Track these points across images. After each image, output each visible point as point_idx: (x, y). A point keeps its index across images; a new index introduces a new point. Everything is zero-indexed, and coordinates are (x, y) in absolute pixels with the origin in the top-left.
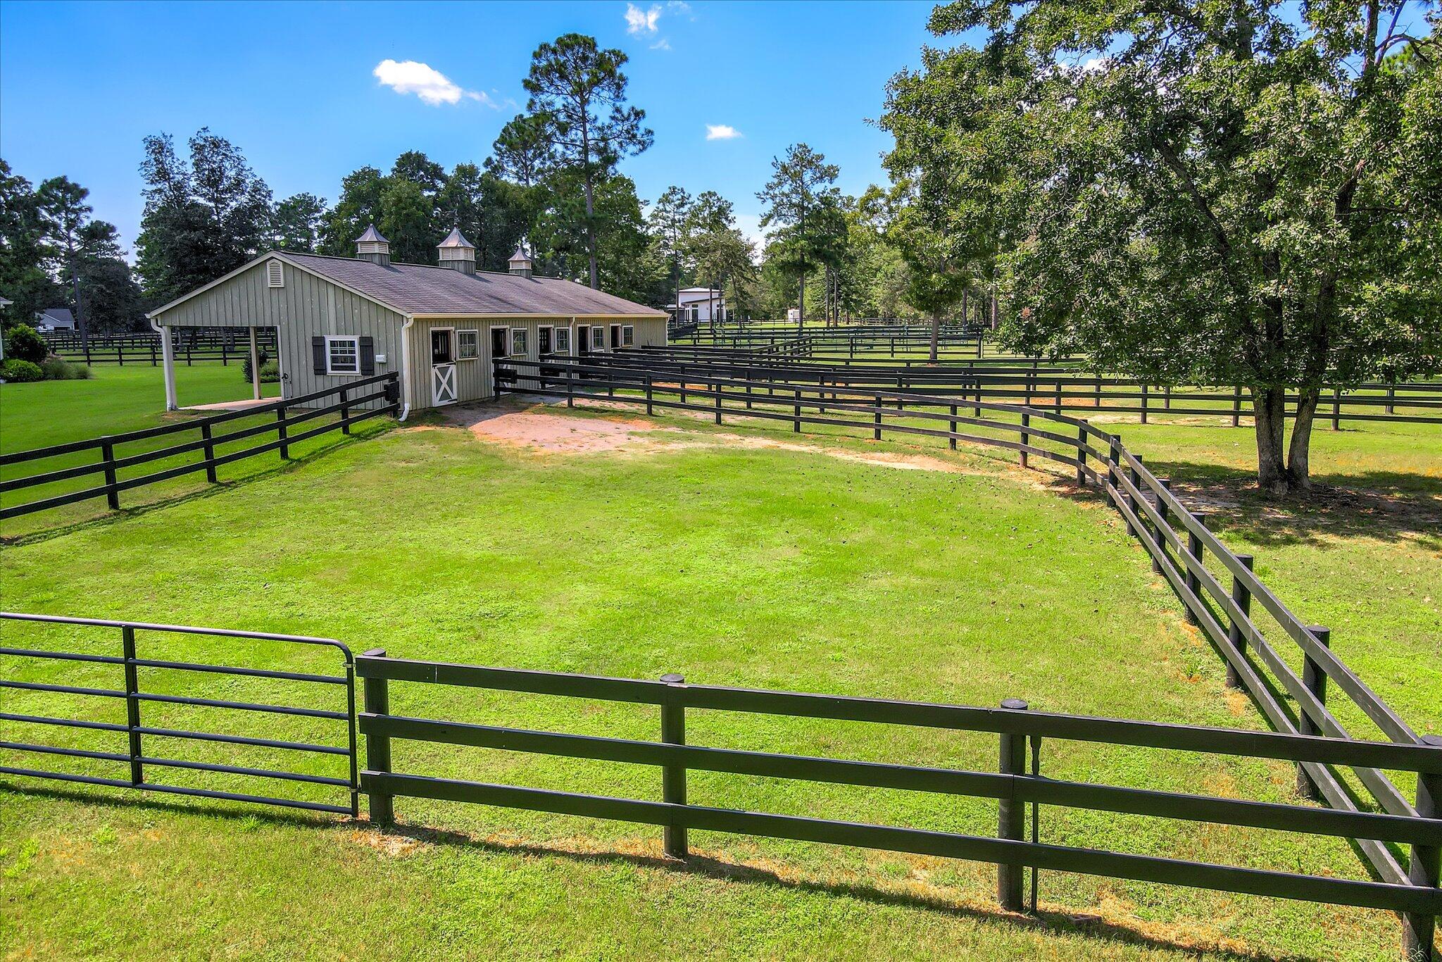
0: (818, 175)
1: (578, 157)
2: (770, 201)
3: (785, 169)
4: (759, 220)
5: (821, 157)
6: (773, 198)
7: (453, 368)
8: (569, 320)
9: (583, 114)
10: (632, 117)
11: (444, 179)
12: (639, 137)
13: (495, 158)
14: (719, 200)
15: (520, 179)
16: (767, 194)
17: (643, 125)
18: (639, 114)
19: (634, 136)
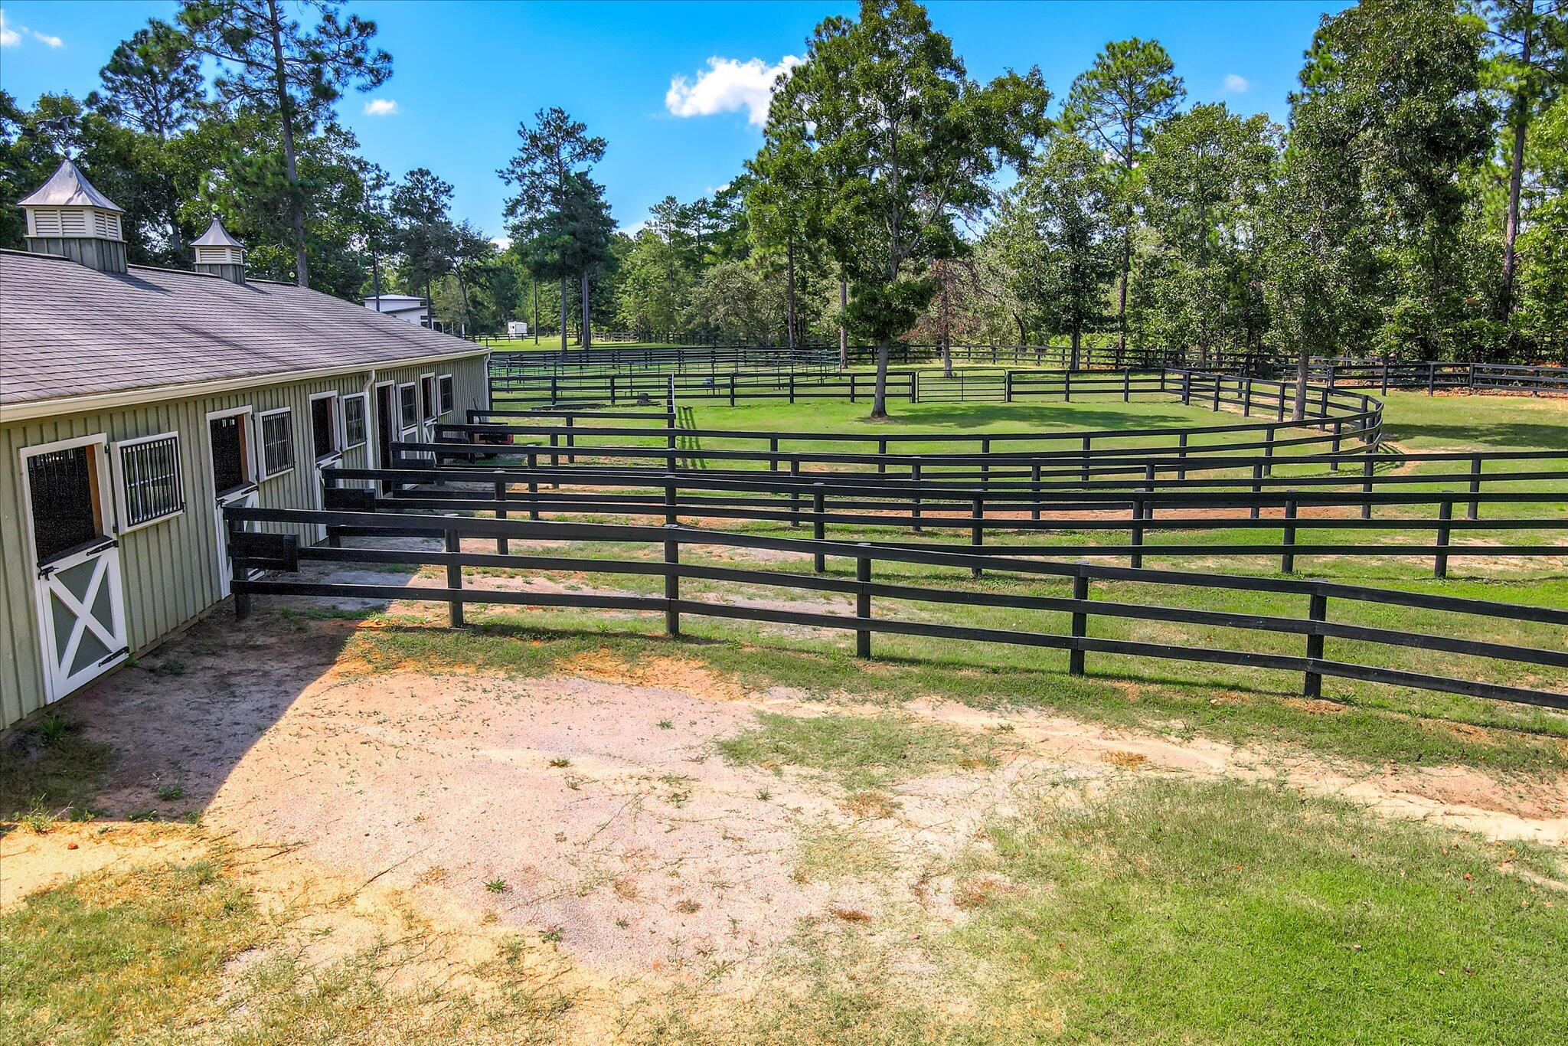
0: (578, 150)
1: (268, 86)
2: (516, 182)
3: (534, 139)
4: (503, 208)
5: (582, 127)
6: (520, 178)
7: (110, 559)
8: (363, 376)
9: (274, 15)
10: (355, 33)
11: (17, 117)
12: (369, 62)
13: (104, 94)
14: (434, 180)
15: (149, 128)
16: (513, 172)
17: (374, 44)
18: (367, 28)
19: (359, 62)
